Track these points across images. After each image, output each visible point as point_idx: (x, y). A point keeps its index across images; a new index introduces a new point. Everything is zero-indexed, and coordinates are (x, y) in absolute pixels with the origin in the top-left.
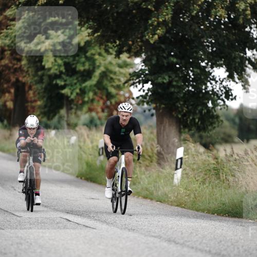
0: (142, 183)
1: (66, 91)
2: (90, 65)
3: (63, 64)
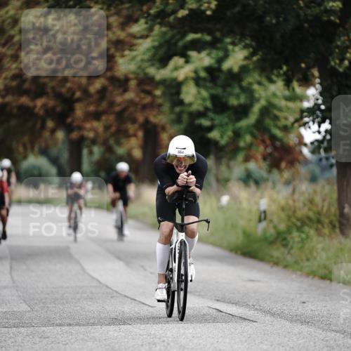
0: (318, 258)
1: (214, 135)
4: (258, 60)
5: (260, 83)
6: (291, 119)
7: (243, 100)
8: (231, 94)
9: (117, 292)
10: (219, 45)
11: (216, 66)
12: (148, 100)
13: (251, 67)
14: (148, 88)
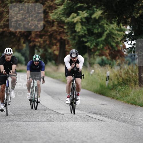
1: (88, 44)
2: (101, 30)
3: (86, 29)
6: (120, 39)
8: (95, 28)
10: (90, 8)
13: (103, 17)
14: (62, 25)
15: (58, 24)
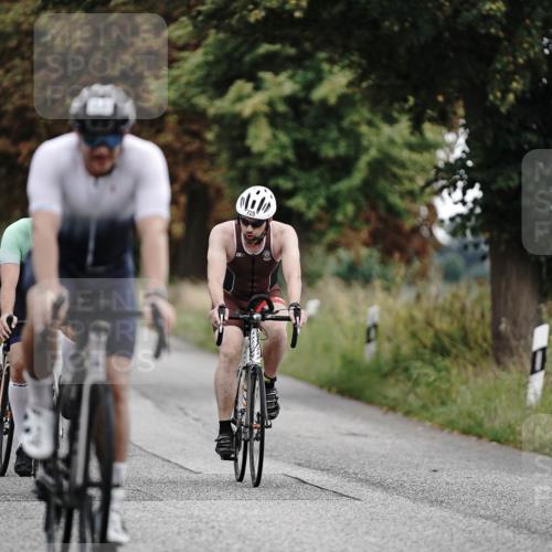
0: (459, 401)
1: (297, 202)
3: (290, 144)
4: (369, 87)
5: (370, 124)
6: (421, 182)
7: (343, 148)
8: (324, 139)
9: (140, 448)
10: (307, 63)
11: (302, 95)
12: (194, 146)
13: (358, 97)
14: (195, 127)
15: (180, 122)
